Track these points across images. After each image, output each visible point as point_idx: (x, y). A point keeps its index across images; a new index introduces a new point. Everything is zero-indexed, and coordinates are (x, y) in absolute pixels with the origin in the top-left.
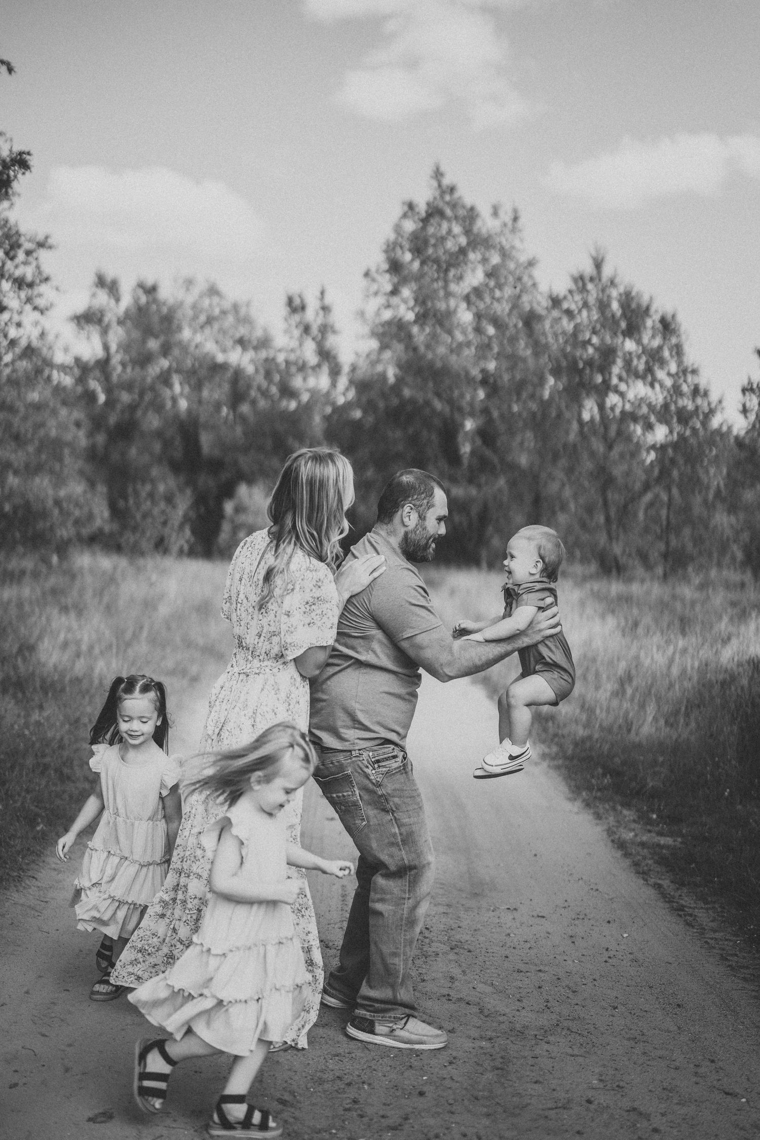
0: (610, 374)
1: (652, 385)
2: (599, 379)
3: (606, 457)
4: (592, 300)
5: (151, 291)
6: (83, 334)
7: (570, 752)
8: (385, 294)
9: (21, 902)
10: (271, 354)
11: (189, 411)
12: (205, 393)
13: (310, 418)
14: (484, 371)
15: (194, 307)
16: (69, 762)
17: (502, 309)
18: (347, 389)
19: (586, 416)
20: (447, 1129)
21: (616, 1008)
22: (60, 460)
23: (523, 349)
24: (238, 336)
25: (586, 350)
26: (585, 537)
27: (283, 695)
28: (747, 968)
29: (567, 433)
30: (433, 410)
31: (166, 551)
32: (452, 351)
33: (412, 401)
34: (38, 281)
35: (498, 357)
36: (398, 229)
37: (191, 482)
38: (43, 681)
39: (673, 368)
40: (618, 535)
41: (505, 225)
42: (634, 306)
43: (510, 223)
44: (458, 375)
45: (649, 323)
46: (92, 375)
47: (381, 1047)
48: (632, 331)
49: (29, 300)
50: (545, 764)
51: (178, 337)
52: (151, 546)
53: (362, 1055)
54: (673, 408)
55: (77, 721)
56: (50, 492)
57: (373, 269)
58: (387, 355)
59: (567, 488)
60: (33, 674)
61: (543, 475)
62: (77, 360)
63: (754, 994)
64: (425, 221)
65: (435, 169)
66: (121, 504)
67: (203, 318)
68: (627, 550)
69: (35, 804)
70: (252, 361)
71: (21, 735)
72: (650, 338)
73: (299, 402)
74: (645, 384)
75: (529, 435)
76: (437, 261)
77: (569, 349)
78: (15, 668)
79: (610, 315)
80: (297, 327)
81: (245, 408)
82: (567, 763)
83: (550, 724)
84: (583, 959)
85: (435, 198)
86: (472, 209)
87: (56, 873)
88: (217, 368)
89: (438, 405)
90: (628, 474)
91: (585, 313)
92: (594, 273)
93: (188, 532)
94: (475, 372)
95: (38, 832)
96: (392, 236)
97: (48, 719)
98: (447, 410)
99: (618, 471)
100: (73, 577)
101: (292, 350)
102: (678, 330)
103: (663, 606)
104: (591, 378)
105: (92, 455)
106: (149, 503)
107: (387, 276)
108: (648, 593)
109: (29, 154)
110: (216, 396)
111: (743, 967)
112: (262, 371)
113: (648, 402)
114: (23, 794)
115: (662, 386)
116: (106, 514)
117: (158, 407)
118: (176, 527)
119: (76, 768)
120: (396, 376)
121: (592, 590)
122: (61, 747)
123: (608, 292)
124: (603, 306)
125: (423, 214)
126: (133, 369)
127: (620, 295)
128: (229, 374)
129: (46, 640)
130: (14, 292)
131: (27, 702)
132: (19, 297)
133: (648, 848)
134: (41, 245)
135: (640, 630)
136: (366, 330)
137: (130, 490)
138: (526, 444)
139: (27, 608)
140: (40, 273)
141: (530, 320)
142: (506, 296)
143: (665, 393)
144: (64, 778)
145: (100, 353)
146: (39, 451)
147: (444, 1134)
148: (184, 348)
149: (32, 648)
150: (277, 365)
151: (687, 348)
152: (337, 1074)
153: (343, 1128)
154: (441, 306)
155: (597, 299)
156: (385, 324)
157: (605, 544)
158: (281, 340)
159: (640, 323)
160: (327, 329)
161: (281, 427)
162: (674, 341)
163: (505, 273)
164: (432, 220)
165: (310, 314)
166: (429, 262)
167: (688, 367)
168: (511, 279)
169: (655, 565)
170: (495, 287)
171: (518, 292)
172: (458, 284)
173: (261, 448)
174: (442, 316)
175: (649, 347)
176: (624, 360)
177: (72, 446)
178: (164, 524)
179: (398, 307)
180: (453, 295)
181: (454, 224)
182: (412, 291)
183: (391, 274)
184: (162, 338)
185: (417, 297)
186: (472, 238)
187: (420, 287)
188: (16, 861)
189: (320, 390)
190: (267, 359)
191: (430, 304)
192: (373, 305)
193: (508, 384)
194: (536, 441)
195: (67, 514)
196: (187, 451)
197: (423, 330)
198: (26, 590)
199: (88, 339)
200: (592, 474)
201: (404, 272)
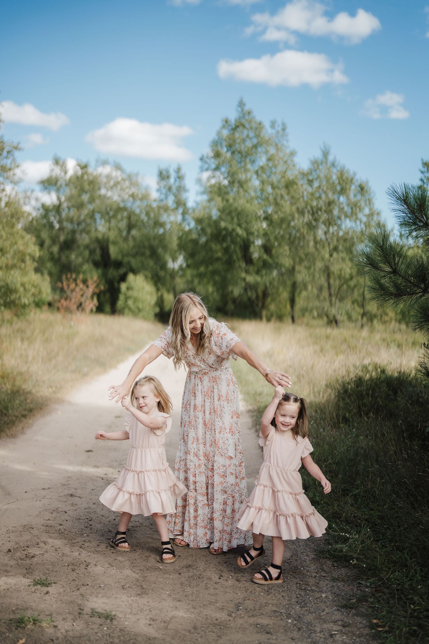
0: (332, 214)
1: (356, 222)
3: (329, 261)
4: (322, 175)
5: (85, 167)
6: (47, 191)
8: (212, 170)
10: (149, 203)
11: (104, 234)
14: (264, 212)
15: (107, 176)
16: (7, 407)
17: (274, 179)
18: (191, 222)
19: (318, 238)
22: (24, 262)
24: (131, 192)
26: (318, 304)
29: (308, 247)
30: (237, 234)
31: (83, 310)
32: (247, 202)
33: (225, 229)
34: (13, 167)
36: (219, 133)
39: (367, 211)
40: (335, 303)
41: (278, 132)
42: (345, 177)
43: (281, 132)
44: (251, 215)
45: (353, 187)
46: (51, 214)
48: (343, 191)
51: (98, 193)
52: (75, 307)
54: (366, 233)
56: (19, 279)
57: (205, 156)
58: (213, 203)
59: (307, 277)
61: (296, 270)
62: (43, 206)
64: (234, 129)
65: (240, 101)
66: (59, 284)
67: (112, 183)
68: (340, 312)
70: (139, 206)
72: (353, 195)
73: (165, 229)
74: (350, 220)
75: (287, 248)
76: (240, 152)
77: (309, 201)
79: (331, 183)
80: (164, 188)
81: (135, 232)
83: (258, 397)
85: (240, 118)
86: (260, 124)
88: (120, 210)
89: (240, 231)
90: (340, 271)
91: (319, 181)
92: (324, 159)
93: (95, 300)
94: (261, 213)
96: (216, 138)
98: (245, 235)
99: (335, 268)
100: (30, 323)
101: (162, 200)
102: (370, 191)
106: (74, 285)
107: (213, 160)
110: (120, 225)
112: (144, 212)
113: (352, 230)
115: (361, 222)
117: (88, 232)
118: (88, 298)
119: (10, 410)
120: (217, 215)
123: (331, 170)
124: (328, 178)
125: (234, 126)
126: (73, 210)
127: (338, 171)
128: (126, 213)
134: (16, 148)
136: (202, 190)
137: (64, 277)
138: (285, 253)
140: (14, 163)
141: (289, 184)
142: (278, 172)
143: (362, 225)
145: (56, 202)
148: (102, 199)
150: (153, 209)
151: (374, 200)
154: (242, 177)
155: (324, 174)
156: (211, 186)
157: (328, 308)
158: (154, 195)
159: (348, 187)
160: (181, 189)
161: (155, 243)
162: (367, 197)
163: (278, 158)
164: (238, 129)
165: (172, 180)
166: (237, 153)
167: (375, 211)
168: (281, 162)
169: (357, 320)
170: (272, 167)
171: (285, 169)
172: (252, 165)
173: (143, 254)
174: (243, 182)
175: (353, 201)
176: (339, 208)
177: (31, 256)
178: (82, 296)
179: (219, 177)
180: (249, 171)
181: (250, 131)
182: (226, 168)
183: (215, 159)
184: (90, 194)
185: (229, 172)
186: (260, 140)
187: (231, 166)
189: (176, 223)
190: (147, 205)
191: (236, 176)
192: (205, 176)
193: (277, 220)
194: (290, 251)
195: (28, 291)
196: (102, 256)
197: (232, 190)
198: (4, 330)
199: (49, 194)
200: (321, 270)
201: (222, 158)
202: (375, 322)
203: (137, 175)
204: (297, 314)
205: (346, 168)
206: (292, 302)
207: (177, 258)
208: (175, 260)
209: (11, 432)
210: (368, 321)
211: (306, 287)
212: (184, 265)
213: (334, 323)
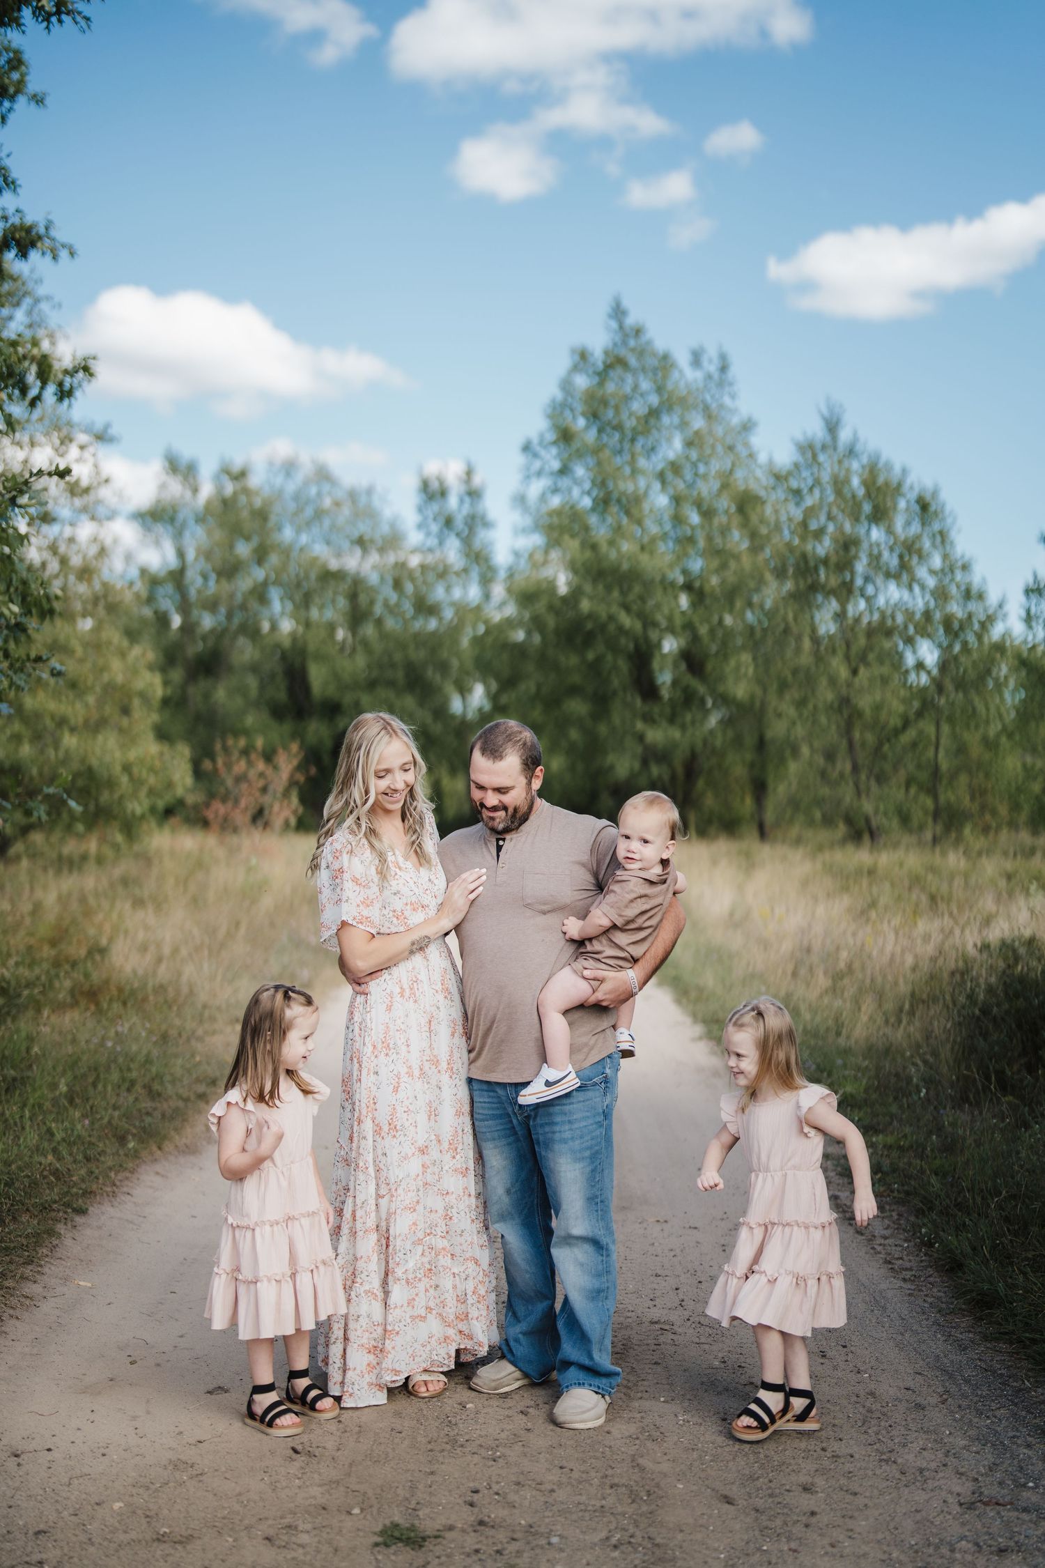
0: (852, 573)
1: (910, 588)
2: (836, 580)
3: (849, 685)
4: (826, 477)
5: (241, 475)
6: (150, 538)
8: (552, 474)
9: (117, 1216)
10: (401, 556)
11: (294, 637)
12: (314, 613)
13: (456, 643)
14: (685, 572)
15: (297, 497)
16: (159, 1077)
17: (707, 489)
18: (505, 602)
19: (821, 631)
22: (129, 714)
23: (738, 540)
24: (356, 535)
25: (820, 543)
26: (825, 791)
29: (798, 652)
30: (621, 629)
31: (266, 825)
32: (643, 548)
33: (591, 616)
34: (96, 485)
35: (702, 554)
36: (566, 385)
37: (296, 734)
38: (120, 990)
39: (937, 562)
40: (868, 790)
41: (709, 377)
42: (881, 480)
43: (716, 375)
44: (652, 581)
45: (902, 504)
46: (162, 591)
48: (880, 515)
49: (84, 509)
51: (276, 537)
52: (247, 818)
54: (938, 616)
55: (165, 1034)
56: (117, 754)
57: (535, 441)
58: (557, 554)
59: (799, 726)
60: (107, 982)
61: (769, 710)
62: (143, 572)
64: (603, 375)
65: (614, 304)
66: (208, 766)
67: (309, 512)
68: (882, 807)
69: (124, 1120)
70: (375, 567)
72: (903, 523)
73: (441, 620)
74: (898, 585)
75: (746, 657)
76: (619, 428)
77: (796, 541)
78: (86, 975)
79: (849, 496)
80: (435, 519)
81: (369, 630)
85: (615, 344)
86: (665, 357)
87: (151, 1190)
88: (329, 577)
89: (626, 620)
90: (877, 708)
91: (817, 492)
92: (828, 439)
93: (295, 800)
94: (674, 575)
95: (130, 1149)
96: (559, 396)
97: (130, 1031)
98: (638, 626)
99: (865, 703)
100: (149, 862)
101: (430, 550)
102: (942, 511)
103: (916, 881)
104: (826, 581)
105: (168, 702)
106: (243, 763)
107: (554, 451)
108: (900, 864)
109: (94, 358)
110: (329, 614)
111: (906, 1269)
112: (390, 582)
113: (903, 609)
114: (110, 1110)
115: (923, 587)
116: (189, 781)
117: (253, 632)
118: (279, 795)
119: (167, 1084)
120: (569, 584)
121: (824, 864)
122: (148, 1061)
123: (846, 463)
124: (839, 484)
125: (600, 366)
126: (217, 581)
127: (863, 467)
128: (344, 586)
129: (120, 942)
130: (67, 499)
131: (103, 1013)
132: (72, 504)
133: (833, 1159)
134: (99, 436)
135: (875, 913)
136: (528, 521)
137: (218, 746)
138: (743, 670)
139: (92, 901)
140: (98, 474)
141: (746, 503)
142: (713, 473)
143: (928, 597)
144: (154, 1095)
145: (173, 562)
146: (101, 703)
148: (286, 552)
149: (103, 951)
150: (410, 572)
151: (953, 534)
154: (628, 487)
155: (831, 475)
156: (551, 514)
157: (852, 800)
158: (414, 538)
159: (889, 504)
160: (476, 522)
161: (418, 655)
162: (937, 527)
163: (711, 441)
164: (612, 373)
165: (453, 501)
166: (609, 430)
167: (957, 561)
168: (719, 449)
169: (921, 828)
170: (699, 460)
171: (729, 466)
172: (648, 458)
173: (391, 684)
174: (629, 502)
175: (902, 538)
176: (870, 555)
177: (142, 695)
178: (264, 790)
179: (570, 491)
180: (643, 472)
181: (641, 378)
182: (588, 469)
183: (559, 447)
184: (255, 541)
185: (595, 477)
186: (666, 396)
187: (599, 464)
188: (108, 1176)
189: (468, 604)
190: (396, 564)
191: (611, 485)
192: (536, 488)
193: (718, 590)
194: (756, 666)
195: (137, 782)
196: (291, 690)
197: (604, 520)
198: (90, 880)
199: (157, 543)
200: (831, 707)
201: (576, 444)
202: (967, 831)
203: (370, 491)
204: (769, 816)
206: (760, 788)
207: (470, 690)
208: (467, 695)
209: (184, 1140)
210: (948, 828)
211: (795, 751)
212: (487, 707)
213: (866, 837)
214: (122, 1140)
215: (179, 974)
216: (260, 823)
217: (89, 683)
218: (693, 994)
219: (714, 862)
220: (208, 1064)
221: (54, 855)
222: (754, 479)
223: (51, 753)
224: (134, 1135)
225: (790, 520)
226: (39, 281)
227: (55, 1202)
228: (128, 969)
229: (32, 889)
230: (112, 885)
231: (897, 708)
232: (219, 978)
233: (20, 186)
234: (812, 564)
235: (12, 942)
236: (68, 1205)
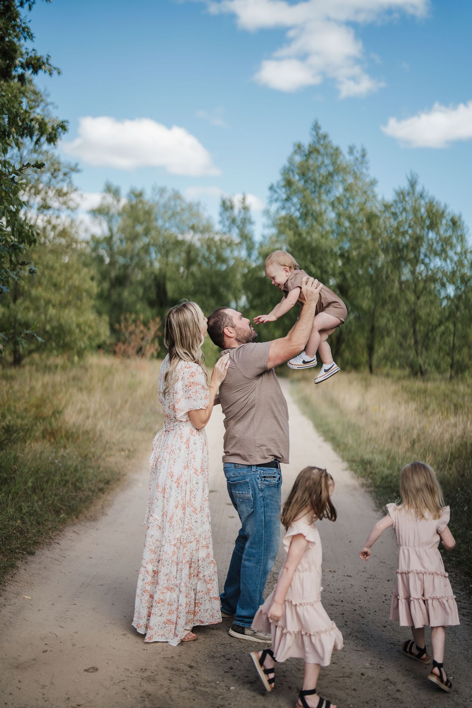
0: (419, 252)
1: (445, 260)
2: (412, 255)
3: (415, 304)
4: (409, 207)
5: (139, 195)
6: (97, 221)
7: (378, 483)
8: (282, 200)
9: (50, 556)
10: (212, 235)
11: (161, 270)
12: (170, 259)
13: (235, 276)
14: (341, 248)
15: (165, 206)
16: (80, 480)
17: (353, 211)
18: (257, 259)
19: (403, 278)
20: (281, 684)
21: (386, 627)
22: (81, 300)
23: (366, 236)
24: (191, 224)
25: (405, 238)
26: (402, 352)
27: (184, 440)
28: (466, 609)
29: (392, 288)
31: (143, 355)
32: (322, 236)
34: (70, 191)
35: (350, 241)
36: (291, 160)
37: (160, 314)
38: (67, 432)
39: (459, 249)
40: (422, 352)
41: (357, 159)
42: (434, 211)
43: (360, 159)
44: (326, 251)
45: (444, 221)
46: (101, 246)
47: (248, 641)
48: (433, 226)
49: (64, 203)
50: (363, 490)
51: (155, 224)
52: (134, 351)
53: (237, 645)
54: (458, 274)
55: (86, 456)
56: (74, 319)
57: (275, 185)
58: (283, 237)
59: (391, 322)
60: (61, 427)
61: (377, 314)
62: (93, 237)
63: (467, 623)
64: (308, 155)
65: (315, 124)
66: (117, 326)
67: (170, 213)
68: (427, 361)
69: (60, 502)
70: (199, 240)
71: (52, 463)
72: (444, 229)
73: (228, 265)
74: (440, 259)
75: (368, 289)
76: (314, 181)
77: (394, 236)
78: (50, 424)
79: (419, 216)
80: (227, 219)
81: (194, 269)
82: (376, 489)
83: (368, 466)
84: (370, 600)
85: (314, 142)
86: (337, 149)
87: (70, 541)
88: (178, 243)
89: (313, 269)
90: (428, 315)
91: (404, 215)
92: (411, 190)
93: (156, 344)
94: (336, 249)
95: (61, 518)
96: (287, 165)
97: (68, 454)
98: (319, 272)
99: (423, 313)
100: (86, 370)
101: (225, 233)
102: (462, 226)
103: (446, 396)
104: (407, 255)
105: (100, 296)
106: (133, 326)
107: (284, 190)
108: (438, 388)
109: (67, 122)
110: (177, 260)
112: (205, 247)
113: (442, 270)
114: (53, 497)
115: (452, 260)
116: (108, 333)
117: (142, 267)
118: (149, 342)
119: (84, 483)
121: (402, 386)
122: (76, 470)
123: (419, 202)
124: (416, 210)
125: (307, 152)
126: (127, 243)
127: (426, 204)
128: (184, 248)
129: (69, 408)
130: (56, 198)
131: (57, 443)
132: (59, 201)
134: (74, 170)
135: (429, 412)
136: (270, 222)
137: (122, 318)
138: (366, 295)
139: (58, 387)
140: (72, 186)
141: (371, 218)
142: (356, 203)
143: (453, 265)
144: (77, 489)
145: (107, 233)
146: (69, 292)
147: (279, 687)
148: (158, 231)
149: (60, 412)
150: (215, 243)
151: (467, 237)
152: (223, 654)
153: (223, 681)
154: (316, 208)
155: (411, 206)
156: (281, 219)
157: (414, 357)
158: (218, 227)
159: (438, 221)
160: (246, 221)
161: (216, 280)
162: (459, 233)
163: (356, 189)
164: (312, 155)
165: (236, 211)
166: (309, 182)
167: (468, 249)
168: (360, 192)
169: (445, 371)
170: (350, 197)
171: (364, 200)
172: (327, 195)
173: (204, 293)
174: (317, 215)
175: (443, 237)
176: (428, 244)
177: (88, 292)
178: (143, 339)
179: (290, 208)
180: (324, 202)
181: (325, 158)
182: (299, 199)
183: (286, 188)
184: (145, 225)
185: (302, 202)
186: (336, 167)
187: (304, 197)
188: (48, 534)
189: (241, 259)
190: (209, 239)
191: (309, 207)
192: (274, 207)
193: (356, 258)
194: (372, 293)
195: (84, 333)
196: (158, 294)
197: (305, 223)
198: (58, 378)
199: (100, 224)
200: (406, 314)
201: (294, 187)
202: (466, 374)
203: (198, 204)
204: (374, 362)
205: (436, 199)
206: (371, 349)
207: (240, 298)
208: (238, 300)
209: (90, 513)
210: (457, 373)
211: (389, 334)
212: (248, 306)
213: (419, 374)
214: (58, 513)
215: (96, 426)
216: (140, 354)
217: (62, 284)
218: (342, 447)
219: (350, 383)
220: (106, 472)
221: (43, 365)
222: (376, 207)
223: (43, 317)
224: (64, 510)
225: (391, 226)
226: (48, 95)
227: (18, 548)
228: (71, 422)
229: (31, 380)
230: (68, 380)
231: (436, 316)
232: (115, 428)
233: (35, 37)
234: (401, 247)
235: (17, 406)
236: (24, 550)
